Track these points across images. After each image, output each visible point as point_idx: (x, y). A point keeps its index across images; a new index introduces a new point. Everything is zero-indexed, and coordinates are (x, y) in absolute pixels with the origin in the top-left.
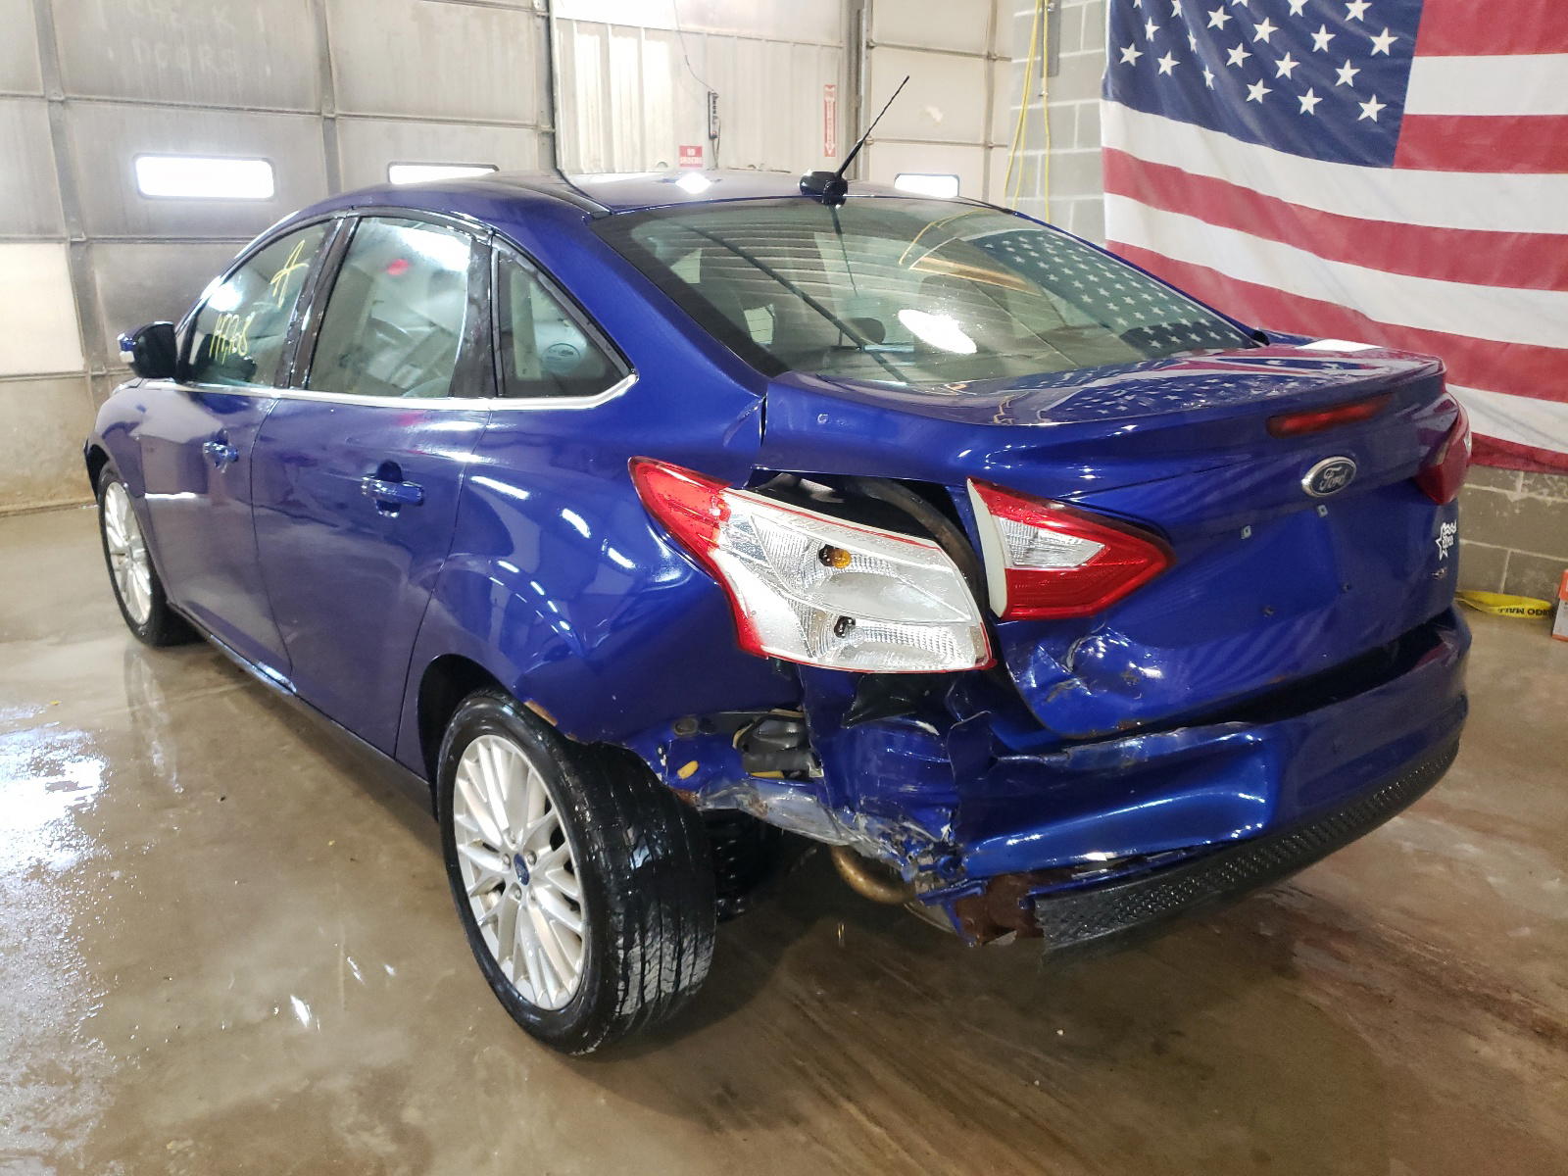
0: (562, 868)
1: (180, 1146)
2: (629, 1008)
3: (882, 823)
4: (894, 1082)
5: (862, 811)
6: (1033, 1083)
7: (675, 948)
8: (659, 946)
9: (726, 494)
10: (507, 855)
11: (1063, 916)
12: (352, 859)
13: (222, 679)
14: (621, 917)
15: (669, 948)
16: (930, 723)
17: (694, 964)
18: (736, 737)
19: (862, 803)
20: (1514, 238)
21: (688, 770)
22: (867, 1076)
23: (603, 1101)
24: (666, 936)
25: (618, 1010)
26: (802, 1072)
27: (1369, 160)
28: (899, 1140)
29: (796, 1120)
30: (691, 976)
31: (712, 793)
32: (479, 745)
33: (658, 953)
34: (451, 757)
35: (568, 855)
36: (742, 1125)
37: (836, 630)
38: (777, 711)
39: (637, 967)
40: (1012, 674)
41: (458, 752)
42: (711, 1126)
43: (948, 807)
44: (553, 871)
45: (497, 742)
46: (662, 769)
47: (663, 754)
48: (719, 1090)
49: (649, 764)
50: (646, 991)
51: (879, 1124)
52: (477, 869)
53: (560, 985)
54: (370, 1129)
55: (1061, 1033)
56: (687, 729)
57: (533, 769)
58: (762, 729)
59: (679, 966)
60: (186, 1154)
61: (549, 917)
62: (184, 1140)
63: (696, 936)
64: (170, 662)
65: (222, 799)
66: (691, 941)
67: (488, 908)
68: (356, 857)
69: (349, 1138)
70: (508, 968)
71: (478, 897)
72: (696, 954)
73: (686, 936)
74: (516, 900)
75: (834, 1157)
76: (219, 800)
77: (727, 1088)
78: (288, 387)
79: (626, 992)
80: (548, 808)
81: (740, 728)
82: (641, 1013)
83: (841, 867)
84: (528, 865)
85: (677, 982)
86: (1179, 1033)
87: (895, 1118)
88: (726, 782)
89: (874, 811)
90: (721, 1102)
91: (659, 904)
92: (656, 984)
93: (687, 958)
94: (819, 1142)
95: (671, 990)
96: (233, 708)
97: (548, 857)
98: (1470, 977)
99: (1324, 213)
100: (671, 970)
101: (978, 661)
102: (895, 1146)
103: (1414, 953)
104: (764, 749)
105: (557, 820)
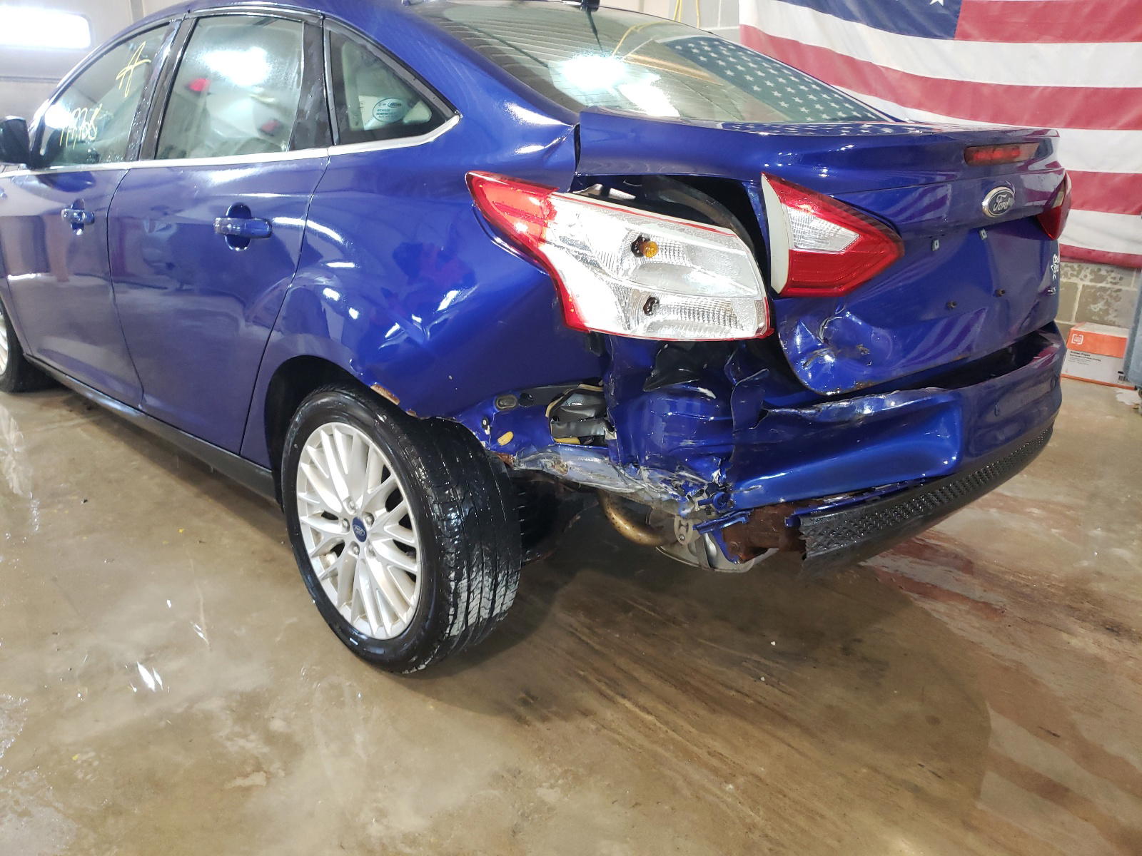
0: (398, 524)
1: (84, 758)
2: (456, 631)
3: (662, 474)
4: (656, 683)
5: (646, 464)
6: (760, 679)
7: (493, 580)
8: (482, 580)
9: (553, 197)
10: (346, 520)
11: (820, 531)
12: (200, 542)
13: (73, 415)
14: (453, 555)
15: (488, 581)
16: (709, 389)
17: (505, 595)
18: (549, 408)
19: (647, 458)
20: (1040, 90)
21: (506, 439)
22: (634, 680)
23: (431, 707)
24: (486, 571)
25: (448, 632)
26: (584, 679)
27: (938, 34)
28: (666, 723)
29: (586, 713)
30: (502, 604)
31: (524, 457)
32: (321, 433)
33: (480, 585)
34: (295, 445)
35: (406, 510)
36: (544, 719)
37: (645, 309)
38: (582, 386)
39: (464, 596)
40: (782, 342)
41: (301, 440)
42: (520, 720)
43: (718, 456)
44: (389, 526)
45: (338, 428)
46: (485, 437)
47: (487, 425)
48: (523, 695)
49: (474, 434)
50: (469, 616)
51: (649, 713)
52: (316, 534)
53: (395, 617)
54: (245, 736)
55: (773, 643)
56: (508, 403)
57: (373, 445)
58: (569, 402)
59: (494, 596)
60: (90, 764)
61: (386, 563)
62: (87, 753)
63: (508, 572)
64: (26, 405)
65: (85, 501)
66: (503, 576)
67: (327, 566)
68: (203, 540)
69: (229, 744)
70: (346, 612)
71: (318, 557)
72: (507, 587)
73: (500, 572)
74: (354, 555)
75: (617, 737)
76: (82, 502)
77: (528, 693)
78: (138, 160)
79: (455, 616)
80: (386, 474)
81: (553, 401)
82: (464, 634)
83: (613, 519)
84: (366, 525)
85: (492, 609)
86: (859, 641)
87: (661, 707)
88: (534, 449)
89: (656, 464)
90: (525, 703)
91: (481, 547)
92: (477, 611)
93: (501, 590)
94: (605, 728)
95: (487, 616)
96: (84, 436)
97: (385, 516)
98: (1054, 594)
99: (904, 73)
100: (489, 600)
101: (758, 331)
102: (664, 728)
103: (1013, 580)
104: (569, 419)
105: (396, 484)
